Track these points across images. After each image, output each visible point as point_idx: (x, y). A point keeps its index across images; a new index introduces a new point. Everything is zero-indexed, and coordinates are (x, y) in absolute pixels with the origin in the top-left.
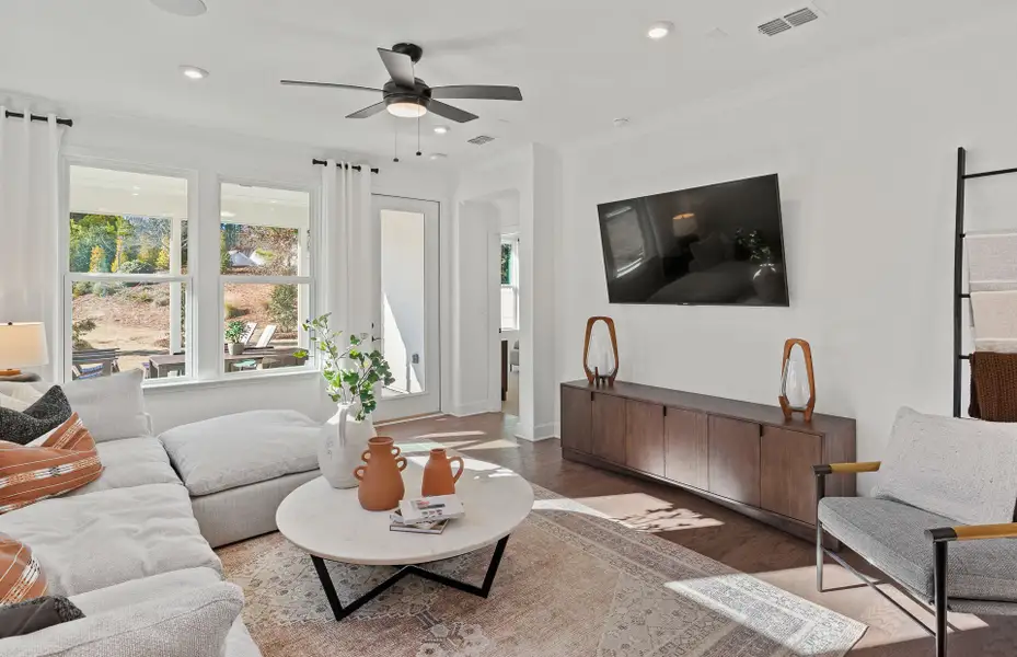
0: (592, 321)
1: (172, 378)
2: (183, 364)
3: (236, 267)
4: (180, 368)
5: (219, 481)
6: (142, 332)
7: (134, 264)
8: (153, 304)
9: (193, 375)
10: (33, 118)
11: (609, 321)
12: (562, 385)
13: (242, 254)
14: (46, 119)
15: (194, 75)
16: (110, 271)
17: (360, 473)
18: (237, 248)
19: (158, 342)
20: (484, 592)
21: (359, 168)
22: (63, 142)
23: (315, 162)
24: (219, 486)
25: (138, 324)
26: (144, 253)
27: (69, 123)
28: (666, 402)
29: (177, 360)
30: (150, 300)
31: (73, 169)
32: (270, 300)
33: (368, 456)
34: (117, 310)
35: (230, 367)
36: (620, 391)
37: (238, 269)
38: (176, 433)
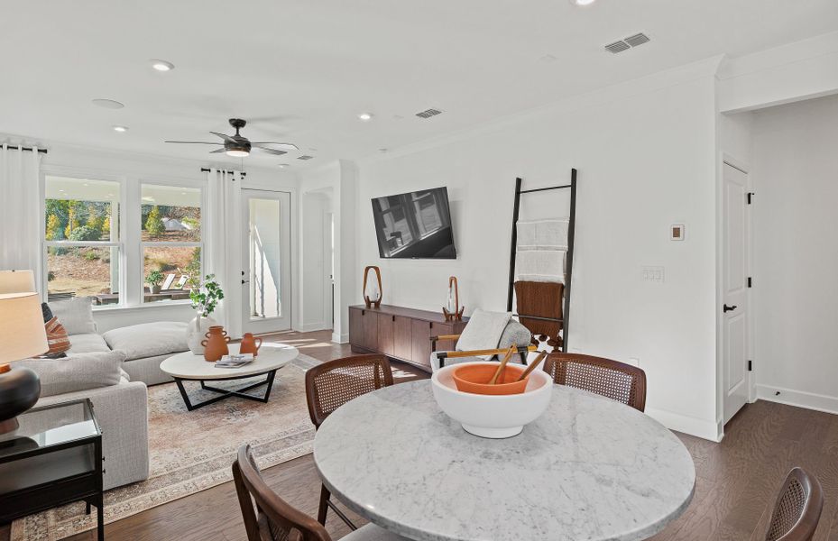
0: (367, 269)
1: (112, 306)
2: (118, 299)
3: (168, 231)
4: (116, 301)
5: (133, 354)
6: (92, 283)
7: (84, 229)
8: (99, 262)
9: (123, 303)
10: (24, 149)
11: (376, 269)
12: (350, 307)
13: (176, 220)
14: (31, 150)
15: (120, 130)
16: (65, 237)
17: (205, 343)
18: (168, 216)
19: (103, 291)
20: (265, 401)
21: (232, 173)
22: (42, 162)
23: (203, 170)
24: (134, 356)
25: (87, 277)
26: (92, 220)
27: (45, 151)
28: (395, 313)
29: (115, 296)
30: (97, 259)
31: (47, 177)
32: (192, 258)
33: (209, 335)
34: (70, 266)
35: (148, 299)
36: (383, 310)
37: (170, 233)
38: (112, 333)
